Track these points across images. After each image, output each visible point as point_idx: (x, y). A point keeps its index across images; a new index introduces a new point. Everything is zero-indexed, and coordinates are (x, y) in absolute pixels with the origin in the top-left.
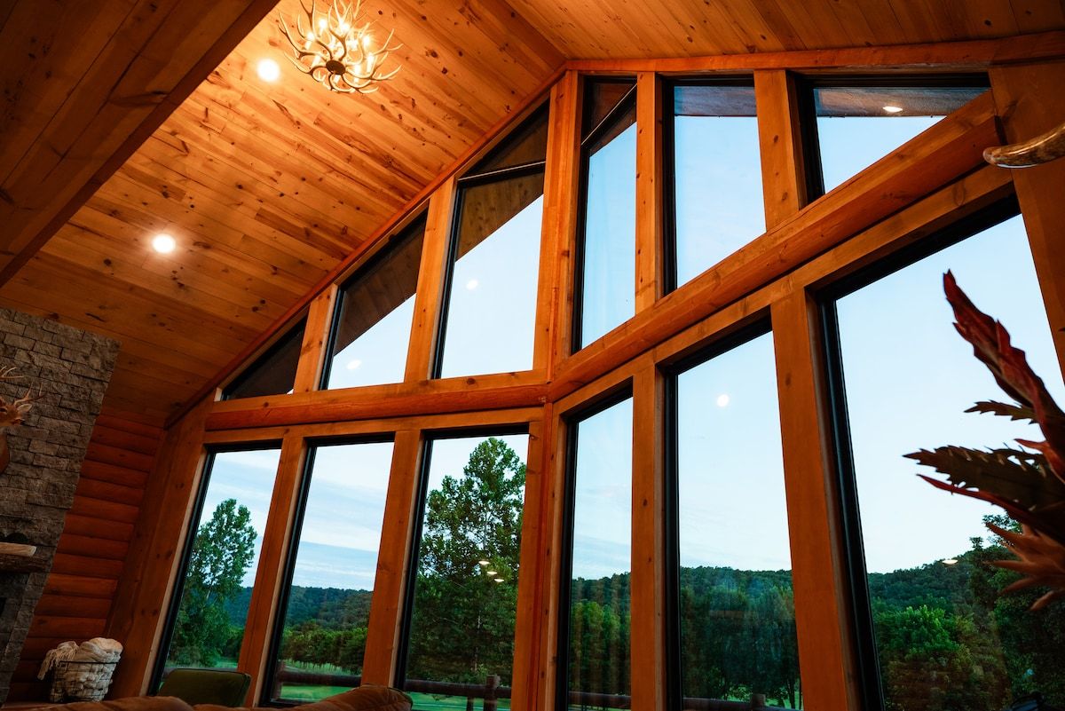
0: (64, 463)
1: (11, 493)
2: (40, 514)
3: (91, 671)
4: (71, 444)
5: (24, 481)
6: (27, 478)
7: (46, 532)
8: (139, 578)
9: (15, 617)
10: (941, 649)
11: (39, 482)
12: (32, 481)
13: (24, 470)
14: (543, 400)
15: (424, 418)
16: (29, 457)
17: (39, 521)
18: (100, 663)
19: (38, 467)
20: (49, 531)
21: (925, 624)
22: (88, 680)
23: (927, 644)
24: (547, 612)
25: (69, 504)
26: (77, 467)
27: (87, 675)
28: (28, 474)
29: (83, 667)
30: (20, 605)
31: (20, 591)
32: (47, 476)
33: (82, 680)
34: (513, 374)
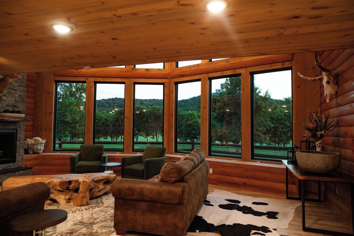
0: (22, 88)
1: (11, 98)
2: (19, 104)
3: (40, 146)
4: (22, 82)
5: (13, 94)
6: (13, 93)
7: (22, 109)
8: (40, 120)
9: (20, 133)
10: (196, 121)
11: (17, 95)
12: (15, 94)
13: (12, 91)
14: (169, 77)
15: (134, 79)
16: (12, 87)
17: (19, 106)
18: (42, 144)
19: (15, 90)
20: (23, 109)
21: (193, 115)
22: (40, 148)
23: (193, 120)
24: (172, 128)
25: (26, 101)
26: (25, 89)
27: (40, 147)
28: (13, 92)
29: (38, 145)
30: (21, 130)
31: (20, 127)
32: (18, 93)
33: (39, 148)
34: (159, 69)
